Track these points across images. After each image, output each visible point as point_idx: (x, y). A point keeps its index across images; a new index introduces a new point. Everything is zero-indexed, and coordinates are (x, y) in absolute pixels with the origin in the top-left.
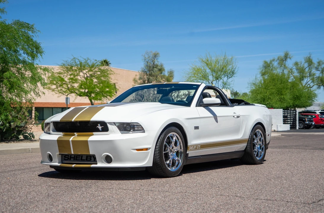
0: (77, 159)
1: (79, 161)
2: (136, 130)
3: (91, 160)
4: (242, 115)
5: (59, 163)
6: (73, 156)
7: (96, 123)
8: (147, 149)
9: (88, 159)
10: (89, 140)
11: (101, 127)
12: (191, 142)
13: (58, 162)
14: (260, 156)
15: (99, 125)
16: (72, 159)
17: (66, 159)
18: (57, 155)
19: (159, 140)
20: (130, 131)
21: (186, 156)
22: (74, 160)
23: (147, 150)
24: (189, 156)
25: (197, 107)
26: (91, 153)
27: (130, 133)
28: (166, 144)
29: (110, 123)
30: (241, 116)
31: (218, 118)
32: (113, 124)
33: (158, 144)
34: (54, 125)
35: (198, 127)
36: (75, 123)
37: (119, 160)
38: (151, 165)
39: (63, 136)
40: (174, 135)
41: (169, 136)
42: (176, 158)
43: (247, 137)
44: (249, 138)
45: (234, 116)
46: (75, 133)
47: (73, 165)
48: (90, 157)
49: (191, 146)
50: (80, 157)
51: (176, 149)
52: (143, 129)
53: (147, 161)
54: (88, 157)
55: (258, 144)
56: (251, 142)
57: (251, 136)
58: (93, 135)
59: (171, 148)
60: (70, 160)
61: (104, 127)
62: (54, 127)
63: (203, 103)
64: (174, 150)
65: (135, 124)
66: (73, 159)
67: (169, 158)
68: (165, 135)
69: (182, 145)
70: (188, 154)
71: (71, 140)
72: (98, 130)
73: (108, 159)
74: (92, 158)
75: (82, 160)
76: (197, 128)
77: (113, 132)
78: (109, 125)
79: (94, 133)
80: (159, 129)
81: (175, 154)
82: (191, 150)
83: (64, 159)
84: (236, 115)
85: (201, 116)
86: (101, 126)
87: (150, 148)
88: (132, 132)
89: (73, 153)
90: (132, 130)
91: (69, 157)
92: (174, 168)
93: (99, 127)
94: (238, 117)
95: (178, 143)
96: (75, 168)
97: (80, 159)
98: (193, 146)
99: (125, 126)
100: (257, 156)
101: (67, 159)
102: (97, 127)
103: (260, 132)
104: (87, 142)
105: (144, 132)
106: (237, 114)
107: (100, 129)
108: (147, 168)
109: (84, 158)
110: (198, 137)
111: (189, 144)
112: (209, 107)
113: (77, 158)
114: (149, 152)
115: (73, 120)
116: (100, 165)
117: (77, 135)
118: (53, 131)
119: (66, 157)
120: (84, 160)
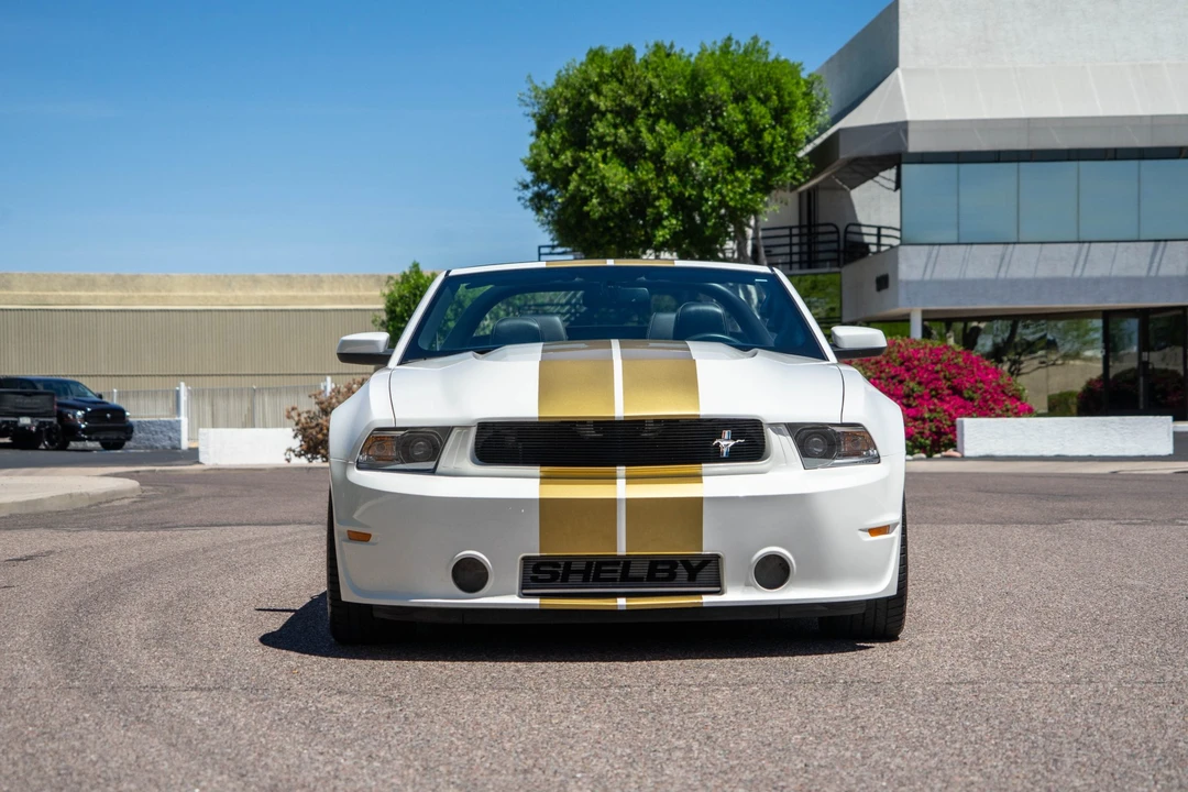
0: (603, 576)
1: (610, 584)
3: (672, 577)
5: (520, 596)
6: (582, 566)
7: (715, 426)
8: (887, 528)
9: (659, 575)
11: (732, 443)
15: (727, 434)
16: (572, 577)
17: (541, 576)
22: (586, 579)
23: (885, 533)
26: (707, 549)
29: (775, 426)
32: (784, 429)
37: (819, 575)
46: (621, 470)
47: (620, 603)
48: (667, 567)
50: (619, 568)
53: (890, 576)
54: (660, 567)
58: (700, 475)
60: (565, 579)
61: (749, 441)
65: (841, 430)
66: (581, 577)
71: (621, 496)
72: (715, 456)
75: (626, 579)
79: (706, 467)
83: (534, 579)
86: (733, 439)
87: (895, 525)
88: (836, 462)
89: (622, 550)
90: (835, 454)
91: (560, 570)
93: (723, 443)
101: (548, 576)
102: (716, 442)
105: (877, 459)
107: (727, 451)
109: (644, 572)
113: (599, 570)
115: (620, 414)
117: (627, 478)
119: (542, 569)
120: (639, 579)
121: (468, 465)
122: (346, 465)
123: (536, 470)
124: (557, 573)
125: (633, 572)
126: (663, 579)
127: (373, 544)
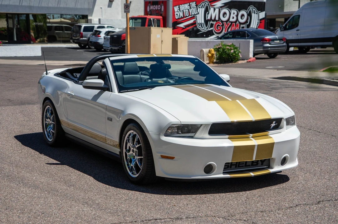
0: (240, 165)
6: (235, 163)
9: (254, 164)
11: (275, 125)
16: (233, 167)
22: (236, 167)
29: (284, 119)
47: (252, 174)
54: (254, 162)
58: (268, 135)
60: (231, 167)
66: (235, 166)
74: (260, 163)
75: (246, 166)
79: (270, 132)
91: (230, 165)
93: (272, 125)
97: (244, 165)
107: (272, 127)
117: (252, 138)
120: (249, 166)
121: (207, 136)
122: (159, 135)
123: (227, 136)
124: (229, 166)
125: (248, 164)
127: (175, 160)
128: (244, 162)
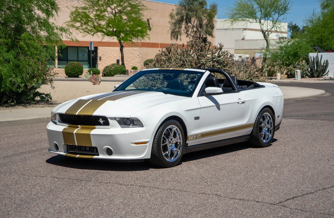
0: (81, 149)
1: (83, 151)
2: (136, 125)
3: (93, 151)
4: (248, 101)
5: (64, 153)
6: (78, 147)
7: (98, 117)
8: (145, 143)
9: (91, 150)
10: (91, 133)
11: (102, 121)
12: (191, 132)
13: (63, 151)
14: (268, 139)
15: (101, 119)
16: (76, 149)
17: (71, 148)
18: (63, 145)
19: (158, 134)
20: (129, 125)
21: (185, 146)
22: (78, 150)
24: (189, 145)
25: (199, 97)
26: (93, 145)
27: (130, 127)
28: (164, 136)
29: (111, 118)
30: (246, 101)
31: (220, 106)
32: (114, 119)
33: (156, 137)
34: (60, 116)
35: (199, 117)
36: (79, 116)
37: (120, 153)
38: (149, 157)
39: (67, 128)
40: (172, 127)
41: (167, 129)
42: (175, 149)
43: (253, 121)
44: (255, 122)
45: (238, 103)
46: (79, 126)
47: (78, 156)
49: (191, 136)
50: (84, 148)
51: (174, 140)
52: (142, 124)
53: (145, 154)
54: (91, 148)
55: (265, 126)
56: (258, 126)
57: (258, 120)
58: (95, 128)
59: (170, 140)
60: (75, 149)
61: (105, 122)
62: (60, 118)
63: (205, 92)
64: (173, 141)
65: (134, 119)
66: (77, 149)
67: (168, 150)
68: (163, 128)
69: (181, 136)
70: (188, 143)
71: (74, 132)
72: (100, 124)
73: (109, 152)
74: (95, 149)
75: (85, 150)
76: (197, 118)
77: (114, 126)
78: (109, 120)
80: (158, 123)
81: (174, 145)
82: (191, 140)
83: (70, 149)
84: (240, 101)
85: (202, 106)
86: (103, 120)
87: (148, 142)
88: (131, 127)
89: (76, 144)
90: (131, 125)
91: (74, 147)
92: (173, 158)
93: (101, 121)
94: (243, 103)
95: (177, 135)
96: (79, 159)
97: (84, 149)
98: (193, 135)
99: (125, 120)
100: (264, 138)
101: (72, 148)
102: (99, 121)
103: (269, 114)
104: (89, 135)
105: (143, 126)
106: (243, 100)
107: (102, 123)
108: (146, 160)
109: (88, 149)
110: (199, 127)
111: (189, 134)
112: (212, 96)
113: (81, 148)
114: (147, 145)
115: (77, 114)
116: (101, 156)
117: (81, 128)
118: (59, 122)
119: (71, 146)
120: (87, 151)
123: (67, 125)
125: (86, 149)
126: (92, 151)
128: (84, 147)
